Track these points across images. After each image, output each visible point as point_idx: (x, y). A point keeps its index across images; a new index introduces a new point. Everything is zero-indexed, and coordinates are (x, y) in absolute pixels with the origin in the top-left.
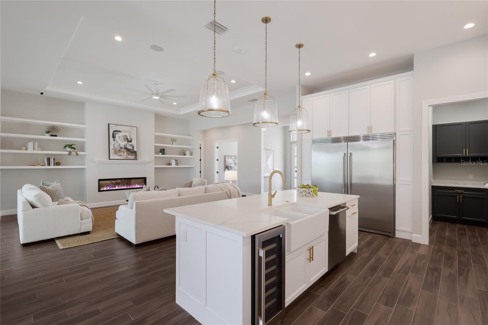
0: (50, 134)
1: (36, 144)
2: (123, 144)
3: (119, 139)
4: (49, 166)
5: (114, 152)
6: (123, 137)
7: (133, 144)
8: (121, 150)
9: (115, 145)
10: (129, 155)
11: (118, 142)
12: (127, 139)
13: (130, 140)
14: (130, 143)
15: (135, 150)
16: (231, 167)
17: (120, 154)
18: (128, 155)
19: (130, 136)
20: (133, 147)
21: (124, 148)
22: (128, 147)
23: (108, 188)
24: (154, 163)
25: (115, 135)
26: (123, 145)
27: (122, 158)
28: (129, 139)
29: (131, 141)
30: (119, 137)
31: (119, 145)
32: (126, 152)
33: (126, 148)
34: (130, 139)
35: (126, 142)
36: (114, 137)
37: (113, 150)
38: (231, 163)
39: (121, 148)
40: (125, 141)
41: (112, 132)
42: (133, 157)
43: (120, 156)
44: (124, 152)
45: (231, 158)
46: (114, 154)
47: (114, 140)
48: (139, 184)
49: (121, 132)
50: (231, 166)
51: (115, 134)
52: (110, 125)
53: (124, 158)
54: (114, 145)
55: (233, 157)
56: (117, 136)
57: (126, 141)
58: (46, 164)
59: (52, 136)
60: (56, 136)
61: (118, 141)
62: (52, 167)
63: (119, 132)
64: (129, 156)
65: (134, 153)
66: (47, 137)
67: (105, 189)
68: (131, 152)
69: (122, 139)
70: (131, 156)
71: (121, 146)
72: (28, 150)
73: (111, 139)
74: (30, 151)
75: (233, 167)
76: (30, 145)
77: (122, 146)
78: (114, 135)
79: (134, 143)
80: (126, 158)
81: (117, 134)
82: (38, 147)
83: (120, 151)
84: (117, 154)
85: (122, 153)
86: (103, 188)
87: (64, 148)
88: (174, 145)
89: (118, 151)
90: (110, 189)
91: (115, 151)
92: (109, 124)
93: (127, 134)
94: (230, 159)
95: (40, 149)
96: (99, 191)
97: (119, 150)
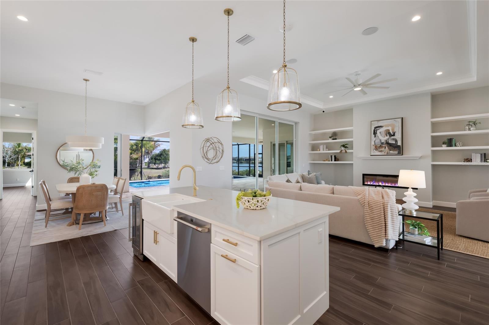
0: (332, 138)
1: (325, 146)
2: (384, 139)
3: (380, 134)
5: (375, 148)
6: (385, 133)
7: (396, 138)
8: (382, 145)
9: (376, 142)
10: (392, 151)
11: (379, 138)
12: (389, 133)
13: (392, 134)
14: (392, 137)
17: (381, 150)
18: (390, 150)
19: (393, 130)
20: (396, 141)
21: (385, 143)
22: (390, 142)
23: (372, 183)
25: (377, 132)
26: (385, 140)
27: (384, 154)
28: (392, 133)
29: (394, 135)
30: (380, 132)
31: (381, 141)
32: (388, 147)
33: (387, 143)
34: (393, 132)
35: (388, 137)
36: (375, 133)
37: (374, 147)
39: (382, 143)
40: (387, 136)
41: (374, 129)
42: (396, 152)
43: (381, 151)
44: (385, 148)
46: (374, 150)
47: (375, 137)
49: (383, 127)
51: (376, 130)
52: (372, 122)
53: (386, 154)
54: (375, 141)
56: (378, 132)
57: (388, 135)
58: (330, 160)
59: (333, 139)
60: (336, 139)
62: (333, 162)
63: (380, 128)
64: (391, 152)
65: (397, 148)
66: (331, 141)
67: (369, 183)
68: (393, 147)
69: (384, 134)
70: (393, 151)
71: (382, 142)
72: (320, 151)
73: (373, 136)
74: (322, 151)
76: (321, 147)
77: (384, 141)
78: (376, 131)
80: (387, 153)
81: (378, 129)
82: (326, 149)
83: (381, 147)
84: (378, 150)
85: (383, 149)
86: (367, 181)
87: (340, 148)
89: (379, 146)
90: (373, 184)
91: (376, 147)
93: (390, 128)
95: (327, 149)
96: (364, 184)
97: (379, 145)
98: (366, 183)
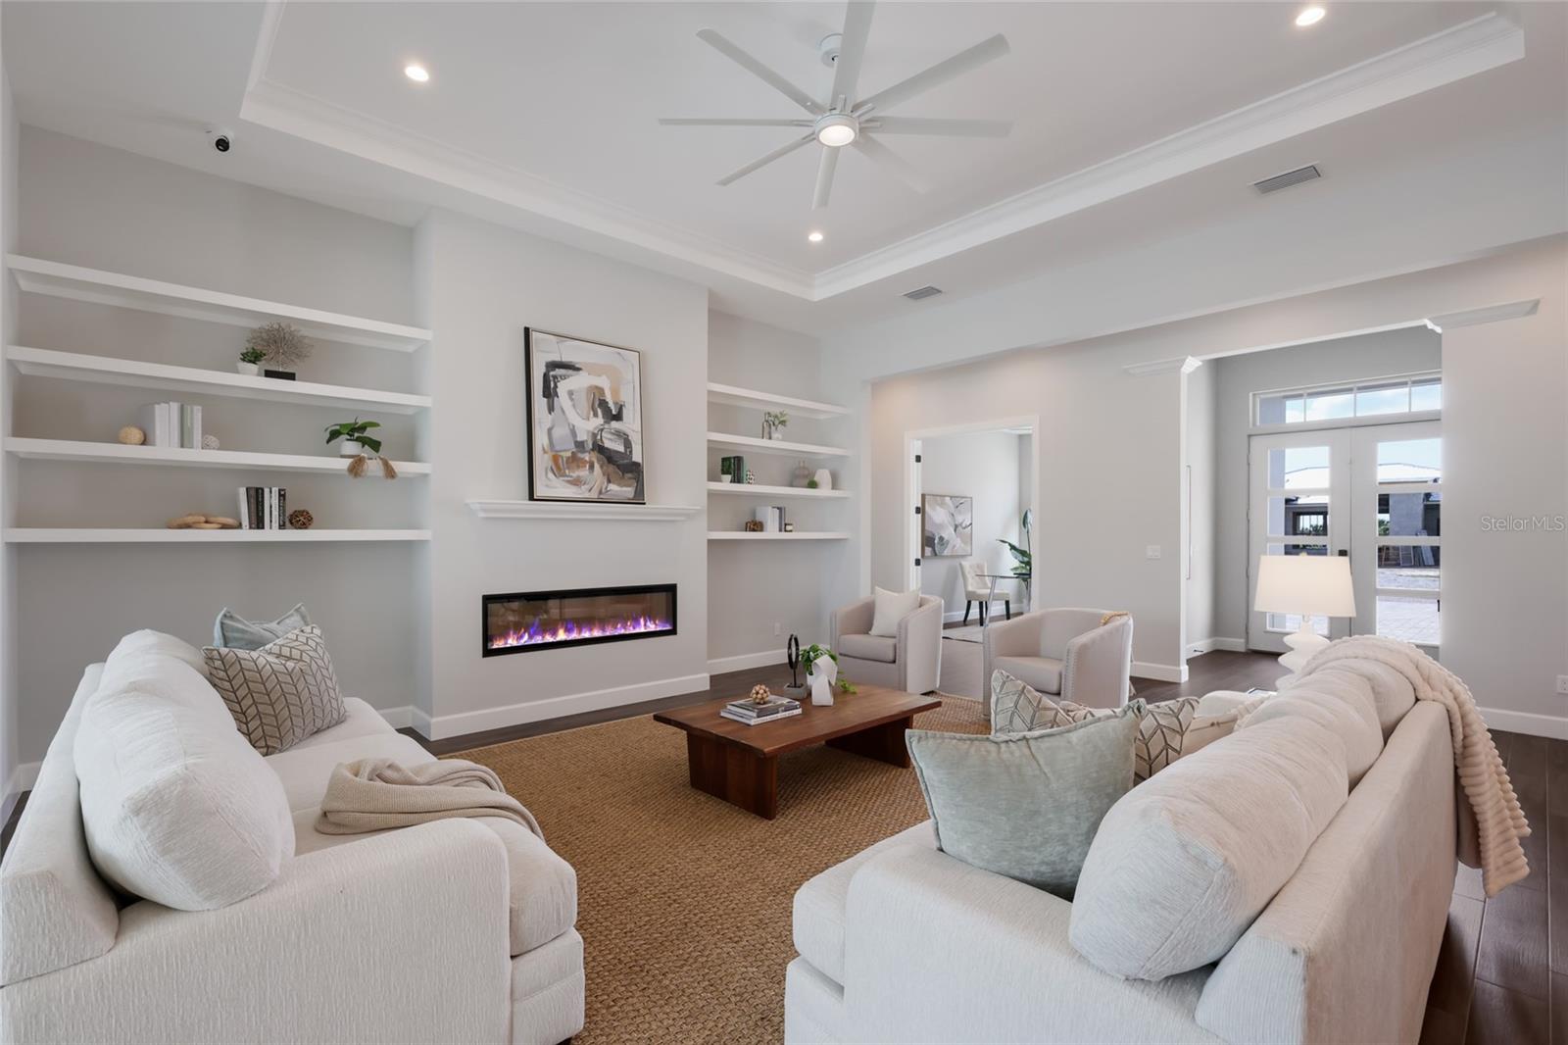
0: (264, 365)
1: (197, 414)
2: (587, 425)
3: (570, 403)
4: (258, 528)
5: (551, 463)
6: (588, 399)
7: (628, 432)
8: (580, 455)
9: (557, 433)
10: (614, 483)
11: (567, 419)
12: (603, 404)
13: (614, 412)
14: (615, 424)
15: (637, 457)
16: (941, 539)
17: (575, 474)
18: (609, 481)
19: (615, 392)
20: (628, 444)
21: (591, 447)
22: (607, 444)
23: (525, 640)
24: (703, 521)
25: (556, 386)
26: (588, 432)
27: (587, 495)
28: (611, 405)
29: (618, 417)
30: (571, 393)
31: (573, 433)
32: (601, 467)
33: (599, 449)
34: (616, 404)
35: (600, 420)
36: (549, 393)
37: (546, 456)
38: (941, 526)
39: (580, 445)
40: (595, 415)
41: (544, 370)
42: (628, 491)
43: (577, 482)
44: (592, 467)
45: (942, 505)
46: (550, 475)
47: (551, 409)
48: (650, 616)
49: (579, 369)
50: (943, 535)
51: (555, 377)
52: (534, 336)
53: (594, 495)
54: (550, 431)
55: (948, 499)
56: (563, 388)
57: (599, 411)
58: (245, 522)
59: (269, 374)
60: (291, 377)
61: (567, 412)
62: (272, 534)
63: (570, 372)
64: (613, 487)
65: (631, 472)
66: (250, 379)
67: (512, 642)
68: (618, 467)
69: (584, 404)
70: (619, 485)
71: (579, 439)
72: (153, 444)
73: (540, 402)
74: (165, 449)
75: (948, 542)
76: (165, 417)
77: (585, 438)
78: (552, 385)
79: (630, 424)
80: (600, 493)
81: (564, 377)
82: (205, 432)
83: (574, 461)
84: (564, 475)
85: (583, 473)
86: (505, 635)
87: (328, 442)
88: (778, 439)
89: (568, 458)
90: (533, 642)
91: (555, 459)
92: (527, 330)
93: (603, 382)
94: (938, 508)
95: (213, 440)
96: (488, 652)
97: (569, 454)
98: (498, 644)
